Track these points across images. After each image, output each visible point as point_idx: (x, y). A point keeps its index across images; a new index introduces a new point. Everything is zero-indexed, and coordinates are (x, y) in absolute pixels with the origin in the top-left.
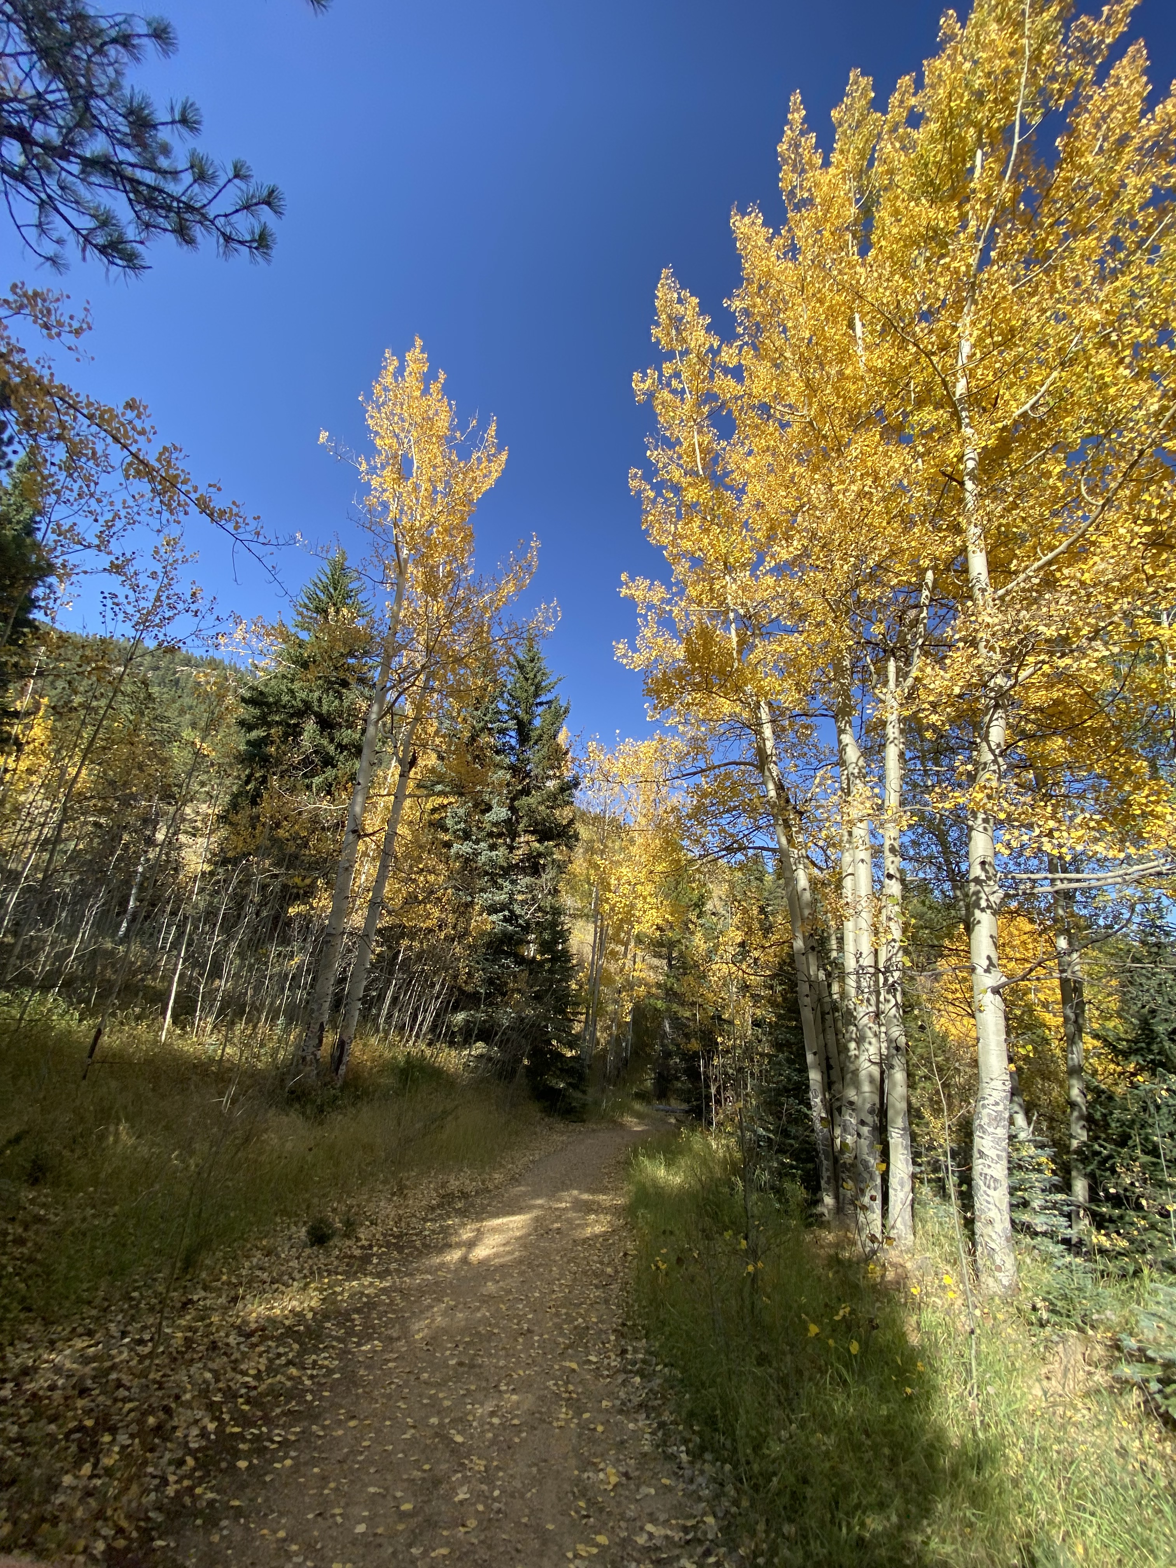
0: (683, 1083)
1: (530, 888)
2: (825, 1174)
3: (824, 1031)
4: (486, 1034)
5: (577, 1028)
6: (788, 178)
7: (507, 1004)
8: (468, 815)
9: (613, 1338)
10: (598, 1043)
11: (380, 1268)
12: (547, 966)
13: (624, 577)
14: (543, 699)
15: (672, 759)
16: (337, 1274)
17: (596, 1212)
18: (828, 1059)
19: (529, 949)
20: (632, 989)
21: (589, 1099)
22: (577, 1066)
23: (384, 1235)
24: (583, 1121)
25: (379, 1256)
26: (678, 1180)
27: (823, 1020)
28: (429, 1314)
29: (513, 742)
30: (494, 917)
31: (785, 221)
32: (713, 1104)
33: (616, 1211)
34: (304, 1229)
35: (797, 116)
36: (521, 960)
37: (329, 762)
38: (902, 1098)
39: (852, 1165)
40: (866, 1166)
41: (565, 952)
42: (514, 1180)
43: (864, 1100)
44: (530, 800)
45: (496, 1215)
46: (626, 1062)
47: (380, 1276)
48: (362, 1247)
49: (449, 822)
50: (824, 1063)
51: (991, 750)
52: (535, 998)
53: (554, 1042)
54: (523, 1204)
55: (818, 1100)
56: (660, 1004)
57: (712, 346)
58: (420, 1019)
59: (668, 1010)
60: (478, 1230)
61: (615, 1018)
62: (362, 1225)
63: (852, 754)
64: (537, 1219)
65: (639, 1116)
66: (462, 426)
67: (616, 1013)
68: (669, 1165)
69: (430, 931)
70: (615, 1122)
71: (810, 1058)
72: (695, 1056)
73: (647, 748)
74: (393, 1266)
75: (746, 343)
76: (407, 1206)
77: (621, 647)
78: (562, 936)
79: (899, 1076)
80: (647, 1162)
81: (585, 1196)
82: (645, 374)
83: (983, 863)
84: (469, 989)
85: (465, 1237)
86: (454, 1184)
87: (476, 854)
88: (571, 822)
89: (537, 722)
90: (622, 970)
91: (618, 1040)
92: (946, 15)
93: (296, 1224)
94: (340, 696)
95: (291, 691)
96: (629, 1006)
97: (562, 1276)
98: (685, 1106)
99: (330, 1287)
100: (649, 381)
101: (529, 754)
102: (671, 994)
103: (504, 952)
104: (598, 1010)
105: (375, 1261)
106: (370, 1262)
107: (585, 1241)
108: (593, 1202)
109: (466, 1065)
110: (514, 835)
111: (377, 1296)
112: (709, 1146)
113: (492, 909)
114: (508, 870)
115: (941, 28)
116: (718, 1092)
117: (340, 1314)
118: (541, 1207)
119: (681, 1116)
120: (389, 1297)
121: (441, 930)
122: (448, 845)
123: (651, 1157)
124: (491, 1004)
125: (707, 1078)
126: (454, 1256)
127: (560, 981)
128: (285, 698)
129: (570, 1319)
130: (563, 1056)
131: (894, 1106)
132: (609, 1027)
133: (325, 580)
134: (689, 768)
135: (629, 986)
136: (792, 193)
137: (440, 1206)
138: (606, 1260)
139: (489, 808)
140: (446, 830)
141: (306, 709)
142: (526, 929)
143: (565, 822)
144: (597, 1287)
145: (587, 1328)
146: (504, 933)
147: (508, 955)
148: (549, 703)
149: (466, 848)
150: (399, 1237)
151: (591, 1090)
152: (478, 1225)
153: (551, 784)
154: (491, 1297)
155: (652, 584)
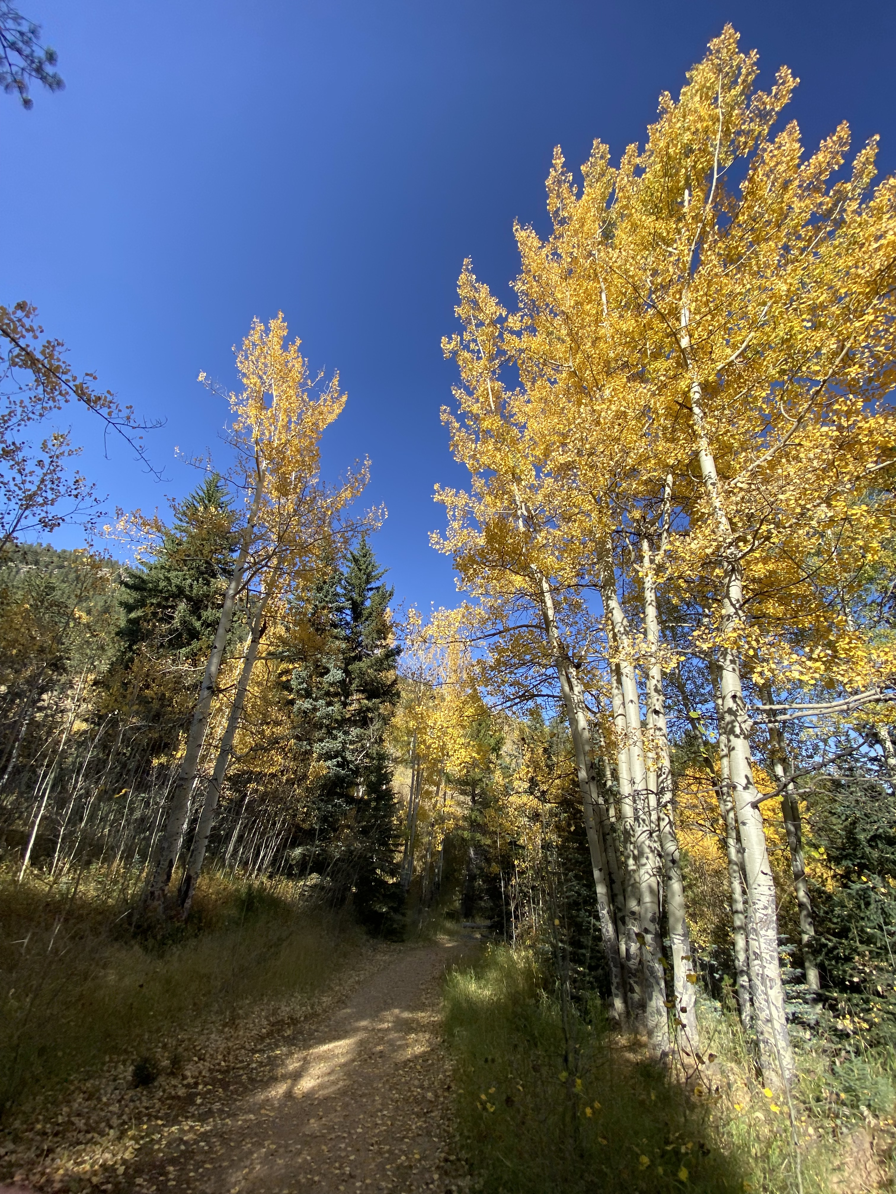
0: (485, 903)
1: (360, 738)
2: (615, 980)
3: (606, 850)
4: (319, 866)
5: (398, 858)
6: (553, 203)
7: (338, 839)
8: (311, 677)
9: (436, 1177)
10: (415, 870)
11: (203, 1109)
12: (373, 804)
13: (436, 487)
14: (373, 585)
15: (475, 622)
16: (157, 1118)
17: (415, 1031)
18: (610, 874)
19: (358, 792)
20: (443, 822)
21: (408, 920)
22: (397, 891)
23: (210, 1070)
24: (403, 941)
25: (203, 1096)
26: (487, 993)
27: (605, 840)
28: (248, 1163)
29: (349, 618)
30: (329, 763)
31: (552, 231)
32: (513, 919)
33: (434, 1028)
34: (131, 1068)
35: (559, 161)
36: (350, 800)
37: (194, 635)
38: (680, 905)
39: (637, 970)
40: (652, 972)
41: (389, 791)
42: (342, 1002)
43: (646, 910)
44: (361, 664)
45: (323, 1041)
46: (438, 885)
47: (202, 1119)
48: (188, 1086)
49: (294, 684)
50: (607, 877)
51: (732, 604)
52: (361, 832)
53: (378, 871)
54: (348, 1028)
55: (605, 912)
56: (466, 834)
57: (501, 314)
58: (262, 854)
59: (473, 839)
60: (305, 1059)
61: (430, 847)
62: (190, 1060)
63: (618, 615)
64: (361, 1043)
65: (450, 933)
66: (313, 376)
67: (430, 843)
68: (478, 978)
69: (273, 775)
70: (430, 940)
71: (596, 874)
72: (496, 878)
73: (456, 615)
74: (217, 1106)
75: (526, 315)
76: (237, 1038)
77: (434, 537)
78: (386, 778)
79: (676, 886)
80: (459, 978)
81: (406, 1015)
82: (450, 338)
83: (734, 697)
84: (306, 826)
85: (291, 1068)
86: (285, 1011)
87: (315, 709)
88: (395, 682)
89: (368, 603)
90: (435, 806)
91: (432, 867)
92: (663, 95)
93: (124, 1063)
94: (208, 584)
95: (168, 579)
96: (441, 837)
97: (384, 1105)
98: (488, 923)
99: (147, 1135)
100: (454, 343)
101: (361, 628)
102: (475, 825)
103: (336, 794)
104: (415, 841)
105: (199, 1101)
106: (193, 1103)
107: (406, 1063)
108: (413, 1020)
109: (302, 895)
110: (347, 694)
111: (196, 1142)
112: (511, 958)
113: (328, 756)
114: (342, 723)
115: (659, 103)
116: (516, 908)
117: (155, 1167)
118: (365, 1029)
119: (485, 932)
120: (208, 1143)
121: (283, 775)
122: (292, 702)
123: (463, 972)
124: (325, 838)
125: (507, 897)
126: (279, 1090)
127: (384, 816)
128: (162, 584)
129: (393, 1157)
130: (386, 883)
131: (674, 914)
132: (425, 856)
133: (201, 493)
134: (489, 629)
135: (441, 819)
136: (557, 212)
137: (270, 1034)
138: (426, 1083)
139: (328, 671)
140: (291, 691)
141: (180, 593)
142: (356, 772)
143: (389, 683)
144: (418, 1116)
145: (411, 1167)
146: (337, 776)
147: (340, 796)
148: (378, 588)
149: (306, 705)
150: (226, 1072)
151: (409, 913)
152: (305, 1053)
153: (378, 652)
154: (313, 1137)
155: (457, 492)
